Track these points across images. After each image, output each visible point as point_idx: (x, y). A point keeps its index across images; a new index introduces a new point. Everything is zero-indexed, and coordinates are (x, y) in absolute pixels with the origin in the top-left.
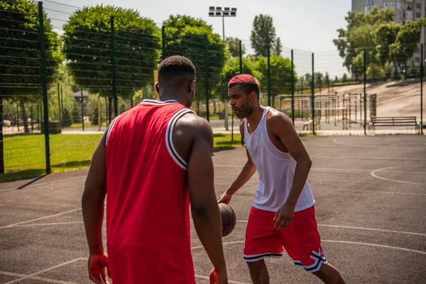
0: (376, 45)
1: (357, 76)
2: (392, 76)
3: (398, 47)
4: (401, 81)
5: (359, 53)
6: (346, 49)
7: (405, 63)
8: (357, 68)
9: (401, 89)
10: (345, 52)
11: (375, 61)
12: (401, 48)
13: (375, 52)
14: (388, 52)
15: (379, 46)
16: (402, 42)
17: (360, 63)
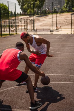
0: (31, 2)
1: (25, 13)
2: (36, 13)
3: (38, 3)
4: (39, 15)
5: (25, 4)
6: (21, 3)
7: (40, 9)
8: (25, 10)
9: (40, 18)
10: (21, 4)
11: (31, 8)
12: (39, 3)
13: (31, 5)
14: (35, 5)
15: (32, 2)
16: (39, 2)
17: (26, 8)
